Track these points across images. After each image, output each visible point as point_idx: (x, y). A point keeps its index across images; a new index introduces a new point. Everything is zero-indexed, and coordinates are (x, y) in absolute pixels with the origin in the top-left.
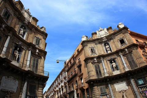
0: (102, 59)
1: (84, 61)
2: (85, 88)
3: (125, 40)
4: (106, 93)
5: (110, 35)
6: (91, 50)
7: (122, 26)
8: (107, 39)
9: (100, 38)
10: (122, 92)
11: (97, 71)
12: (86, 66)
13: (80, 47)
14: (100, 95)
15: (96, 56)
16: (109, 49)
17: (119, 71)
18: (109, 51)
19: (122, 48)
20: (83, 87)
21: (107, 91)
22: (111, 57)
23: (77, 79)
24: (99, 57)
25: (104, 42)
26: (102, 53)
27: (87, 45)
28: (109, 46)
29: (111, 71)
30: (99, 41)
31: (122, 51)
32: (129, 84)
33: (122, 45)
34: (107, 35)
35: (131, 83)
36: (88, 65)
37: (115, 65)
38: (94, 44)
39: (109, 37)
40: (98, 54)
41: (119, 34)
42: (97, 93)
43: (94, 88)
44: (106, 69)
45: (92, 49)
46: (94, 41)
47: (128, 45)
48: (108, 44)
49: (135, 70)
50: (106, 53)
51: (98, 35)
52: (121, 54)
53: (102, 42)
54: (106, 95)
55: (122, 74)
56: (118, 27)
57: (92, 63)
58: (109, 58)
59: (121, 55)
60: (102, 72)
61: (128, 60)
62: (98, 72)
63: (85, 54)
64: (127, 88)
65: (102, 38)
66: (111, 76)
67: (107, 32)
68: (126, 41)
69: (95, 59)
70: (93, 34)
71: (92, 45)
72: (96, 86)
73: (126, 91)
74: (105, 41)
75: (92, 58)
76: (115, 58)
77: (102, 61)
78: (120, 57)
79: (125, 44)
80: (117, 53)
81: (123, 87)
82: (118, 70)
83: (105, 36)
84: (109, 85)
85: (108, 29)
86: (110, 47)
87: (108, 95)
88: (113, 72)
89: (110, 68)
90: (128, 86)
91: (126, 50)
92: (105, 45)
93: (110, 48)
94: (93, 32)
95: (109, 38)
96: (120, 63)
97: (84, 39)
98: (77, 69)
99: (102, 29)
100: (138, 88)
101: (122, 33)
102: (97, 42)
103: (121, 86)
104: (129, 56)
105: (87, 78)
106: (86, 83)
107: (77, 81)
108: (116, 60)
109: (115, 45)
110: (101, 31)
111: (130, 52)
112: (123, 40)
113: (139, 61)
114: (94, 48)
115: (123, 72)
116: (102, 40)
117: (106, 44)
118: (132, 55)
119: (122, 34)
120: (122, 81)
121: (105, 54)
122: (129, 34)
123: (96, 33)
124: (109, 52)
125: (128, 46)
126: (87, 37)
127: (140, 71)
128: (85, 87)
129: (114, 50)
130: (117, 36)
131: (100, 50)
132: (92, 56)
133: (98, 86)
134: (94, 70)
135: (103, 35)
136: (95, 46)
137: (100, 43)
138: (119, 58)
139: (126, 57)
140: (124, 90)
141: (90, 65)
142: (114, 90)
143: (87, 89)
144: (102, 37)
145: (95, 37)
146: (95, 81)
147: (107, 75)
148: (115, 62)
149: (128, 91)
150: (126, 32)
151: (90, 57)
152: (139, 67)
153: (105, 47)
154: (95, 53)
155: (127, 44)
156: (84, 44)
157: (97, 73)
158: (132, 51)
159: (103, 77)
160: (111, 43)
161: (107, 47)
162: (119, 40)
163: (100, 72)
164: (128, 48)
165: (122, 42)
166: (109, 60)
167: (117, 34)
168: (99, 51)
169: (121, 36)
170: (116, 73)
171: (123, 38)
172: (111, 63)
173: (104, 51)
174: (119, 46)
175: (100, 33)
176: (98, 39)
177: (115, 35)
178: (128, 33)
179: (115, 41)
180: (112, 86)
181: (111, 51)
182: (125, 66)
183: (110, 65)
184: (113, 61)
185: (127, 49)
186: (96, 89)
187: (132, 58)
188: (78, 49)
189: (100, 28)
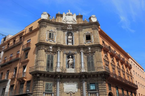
0: (59, 50)
1: (36, 45)
2: (25, 80)
3: (92, 38)
4: (52, 91)
5: (78, 25)
6: (48, 34)
7: (94, 20)
8: (72, 28)
9: (64, 23)
10: (69, 94)
11: (48, 61)
12: (36, 52)
13: (35, 25)
14: (43, 93)
15: (53, 43)
16: (71, 40)
18: (70, 42)
19: (86, 45)
20: (23, 78)
21: (53, 89)
22: (71, 51)
23: (18, 65)
24: (56, 47)
25: (68, 30)
26: (62, 43)
27: (46, 27)
28: (73, 37)
29: (65, 67)
30: (63, 27)
31: (85, 47)
32: (80, 87)
33: (87, 42)
34: (74, 23)
35: (82, 86)
36: (39, 51)
37: (71, 62)
38: (56, 28)
39: (76, 26)
40: (56, 42)
41: (88, 28)
42: (40, 89)
43: (39, 82)
44: (60, 63)
45: (50, 34)
46: (56, 24)
47: (93, 44)
48: (72, 35)
49: (91, 73)
50: (66, 44)
51: (63, 19)
52: (82, 51)
53: (66, 30)
54: (51, 94)
55: (77, 73)
56: (90, 18)
57: (45, 51)
58: (68, 51)
59: (82, 53)
60: (54, 65)
61: (87, 60)
62: (50, 65)
63: (39, 37)
64: (77, 90)
65: (67, 25)
66: (63, 72)
67: (76, 20)
69: (51, 47)
70: (58, 15)
71: (53, 29)
72: (42, 80)
73: (74, 93)
74: (70, 30)
75: (48, 45)
76: (74, 54)
77: (59, 52)
78: (81, 54)
79: (91, 41)
80: (79, 48)
81: (73, 89)
82: (73, 68)
83: (71, 23)
84: (58, 83)
85: (78, 17)
86: (73, 38)
87: (53, 94)
88: (68, 69)
89: (65, 64)
90: (78, 88)
91: (89, 48)
92: (68, 35)
93: (72, 40)
94: (59, 13)
95: (76, 28)
96: (78, 61)
97: (45, 17)
98: (21, 52)
99: (71, 14)
100: (88, 93)
101: (91, 27)
102: (59, 27)
103: (71, 87)
104: (90, 56)
105: (33, 68)
106: (30, 73)
108: (75, 56)
109: (79, 39)
110: (69, 15)
111: (93, 53)
112: (90, 37)
113: (99, 65)
114: (54, 33)
115: (79, 72)
116: (66, 26)
117: (70, 33)
118: (94, 56)
119: (91, 29)
120: (73, 82)
121: (64, 45)
122: (98, 32)
123: (62, 16)
124: (70, 44)
126: (49, 16)
127: (96, 75)
128: (26, 78)
129: (76, 44)
130: (85, 29)
131: (60, 38)
132: (49, 42)
133: (44, 81)
134: (45, 60)
135: (69, 22)
136: (56, 31)
137: (63, 29)
138: (78, 55)
139: (86, 56)
140: (73, 92)
141: (42, 52)
142: (62, 90)
143: (29, 82)
144: (68, 23)
145: (59, 20)
146: (43, 75)
147: (59, 70)
148: (72, 57)
149: (77, 94)
150: (96, 29)
151: (45, 42)
152: (96, 71)
153: (67, 37)
154: (53, 40)
155: (93, 42)
156: (42, 22)
157: (48, 65)
158: (95, 52)
159: (54, 71)
160: (75, 34)
161: (70, 37)
162: (85, 35)
163: (52, 65)
164: (92, 46)
165: (88, 38)
166: (66, 54)
167: (85, 27)
168: (59, 40)
169: (89, 30)
170: (70, 71)
171: (91, 34)
172: (68, 57)
173: (64, 41)
174: (84, 42)
175: (67, 17)
176: (62, 24)
177: (83, 27)
178: (98, 30)
179: (80, 34)
180: (61, 85)
181: (73, 44)
182: (83, 65)
183: (66, 60)
184: (71, 56)
186: (41, 84)
187: (92, 59)
188: (32, 27)
189: (70, 12)
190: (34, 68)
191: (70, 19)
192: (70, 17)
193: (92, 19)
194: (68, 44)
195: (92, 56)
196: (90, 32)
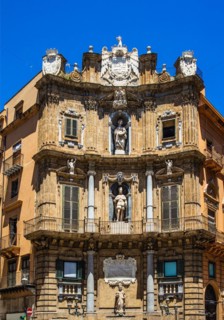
0: (91, 170)
1: (34, 158)
3: (178, 130)
6: (64, 123)
8: (128, 100)
11: (67, 205)
14: (58, 284)
15: (76, 151)
16: (123, 141)
17: (128, 225)
18: (120, 147)
19: (160, 153)
25: (117, 109)
26: (99, 149)
28: (127, 130)
29: (107, 219)
30: (99, 99)
33: (164, 144)
34: (132, 85)
37: (123, 203)
38: (82, 105)
39: (136, 92)
40: (84, 149)
42: (51, 275)
43: (47, 258)
44: (95, 208)
45: (68, 123)
46: (84, 93)
47: (181, 150)
48: (125, 124)
49: (169, 234)
50: (109, 154)
51: (103, 70)
52: (150, 173)
54: (76, 287)
56: (177, 64)
57: (58, 176)
58: (114, 174)
59: (149, 178)
60: (82, 215)
61: (162, 200)
62: (71, 213)
63: (41, 136)
64: (134, 278)
65: (112, 91)
66: (102, 232)
68: (180, 132)
69: (71, 165)
70: (87, 57)
71: (74, 106)
73: (127, 286)
75: (62, 159)
76: (131, 182)
77: (91, 178)
78: (146, 182)
79: (174, 143)
82: (126, 220)
83: (124, 83)
85: (143, 61)
86: (127, 134)
88: (113, 225)
89: (108, 211)
91: (170, 164)
93: (127, 141)
94: (91, 49)
96: (139, 202)
97: (51, 68)
99: (125, 50)
100: (160, 286)
102: (92, 99)
104: (170, 187)
105: (31, 223)
106: (27, 237)
108: (132, 187)
109: (144, 136)
110: (119, 55)
112: (173, 127)
113: (189, 213)
114: (78, 121)
115: (139, 232)
116: (110, 96)
118: (179, 186)
120: (126, 258)
121: (106, 155)
122: (196, 111)
123: (98, 59)
124: (120, 153)
125: (179, 154)
126: (64, 61)
127: (180, 241)
129: (136, 151)
131: (95, 135)
132: (65, 149)
134: (59, 201)
135: (120, 79)
136: (83, 113)
138: (140, 183)
139: (159, 189)
140: (125, 283)
141: (51, 182)
143: (26, 258)
145: (92, 74)
146: (55, 241)
147: (92, 229)
148: (125, 193)
149: (134, 287)
150: (191, 100)
151: (58, 149)
152: (181, 229)
154: (76, 143)
155: (180, 143)
157: (66, 214)
158: (182, 175)
159: (81, 231)
162: (161, 122)
163: (76, 213)
164: (177, 160)
165: (169, 132)
166: (110, 182)
168: (91, 139)
170: (120, 229)
171: (176, 119)
172: (115, 192)
173: (105, 142)
174: (156, 144)
178: (197, 104)
179: (148, 119)
181: (127, 152)
182: (150, 214)
183: (108, 200)
184: (121, 189)
185: (174, 160)
187: (175, 197)
188: (22, 102)
189: (120, 43)
190: (34, 222)
191: (121, 70)
193: (183, 64)
194: (114, 153)
195: (174, 189)
196: (173, 113)
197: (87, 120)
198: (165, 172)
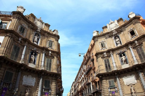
0: (111, 53)
1: (95, 56)
2: (97, 81)
3: (135, 32)
4: (114, 86)
5: (120, 28)
6: (101, 45)
7: (132, 16)
8: (117, 32)
9: (110, 31)
11: (106, 65)
14: (108, 88)
15: (106, 50)
16: (119, 42)
17: (128, 64)
18: (119, 44)
20: (95, 80)
21: (115, 84)
22: (121, 51)
23: (92, 72)
24: (108, 52)
25: (114, 35)
26: (113, 47)
27: (97, 41)
29: (120, 65)
30: (110, 35)
31: (131, 43)
32: (138, 78)
33: (132, 37)
34: (117, 28)
36: (98, 59)
37: (124, 59)
38: (105, 38)
39: (119, 29)
40: (108, 48)
41: (129, 25)
42: (105, 86)
43: (103, 81)
44: (115, 63)
45: (102, 44)
46: (104, 35)
47: (139, 36)
48: (118, 37)
51: (108, 28)
52: (130, 47)
53: (113, 35)
54: (115, 88)
56: (129, 17)
57: (102, 58)
58: (119, 52)
60: (111, 65)
61: (138, 53)
63: (96, 50)
64: (136, 81)
65: (112, 32)
67: (118, 24)
69: (105, 54)
70: (103, 28)
71: (102, 40)
72: (104, 79)
73: (134, 84)
74: (115, 34)
75: (102, 53)
76: (125, 52)
77: (112, 55)
78: (130, 50)
79: (135, 36)
80: (126, 45)
81: (132, 81)
83: (115, 28)
84: (118, 79)
85: (118, 21)
87: (116, 88)
88: (122, 66)
89: (120, 62)
90: (137, 80)
91: (136, 42)
93: (120, 41)
94: (104, 26)
95: (119, 31)
96: (130, 56)
97: (95, 34)
98: (91, 63)
99: (112, 22)
101: (132, 23)
102: (107, 36)
103: (130, 80)
104: (139, 48)
106: (96, 76)
107: (92, 74)
109: (125, 37)
110: (112, 23)
114: (105, 42)
115: (132, 66)
116: (112, 33)
117: (116, 37)
118: (142, 47)
119: (132, 25)
120: (131, 75)
121: (115, 47)
122: (140, 24)
123: (106, 27)
124: (119, 45)
126: (98, 32)
128: (97, 80)
129: (124, 42)
130: (127, 28)
131: (111, 43)
132: (103, 51)
133: (106, 79)
134: (104, 64)
135: (113, 28)
136: (106, 40)
137: (111, 36)
138: (128, 51)
139: (136, 50)
140: (133, 84)
141: (100, 59)
142: (122, 84)
144: (112, 30)
145: (105, 31)
146: (104, 75)
147: (115, 69)
148: (124, 55)
149: (137, 85)
150: (136, 22)
151: (101, 51)
153: (115, 40)
154: (105, 48)
157: (106, 67)
158: (142, 43)
160: (120, 36)
161: (117, 40)
162: (129, 32)
163: (109, 66)
165: (132, 33)
166: (118, 54)
167: (127, 26)
168: (109, 45)
169: (131, 27)
170: (125, 66)
171: (133, 29)
172: (121, 56)
173: (114, 44)
174: (130, 38)
175: (110, 26)
176: (108, 33)
177: (125, 27)
179: (125, 33)
180: (121, 79)
182: (135, 59)
183: (119, 59)
184: (122, 55)
185: (137, 40)
186: (105, 82)
187: (142, 50)
188: (91, 44)
189: (111, 21)
191: (113, 26)
192: (112, 24)
194: (117, 46)
196: (132, 28)
197: (107, 41)
198: (136, 44)
